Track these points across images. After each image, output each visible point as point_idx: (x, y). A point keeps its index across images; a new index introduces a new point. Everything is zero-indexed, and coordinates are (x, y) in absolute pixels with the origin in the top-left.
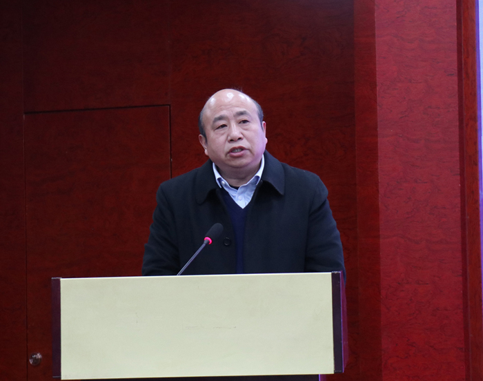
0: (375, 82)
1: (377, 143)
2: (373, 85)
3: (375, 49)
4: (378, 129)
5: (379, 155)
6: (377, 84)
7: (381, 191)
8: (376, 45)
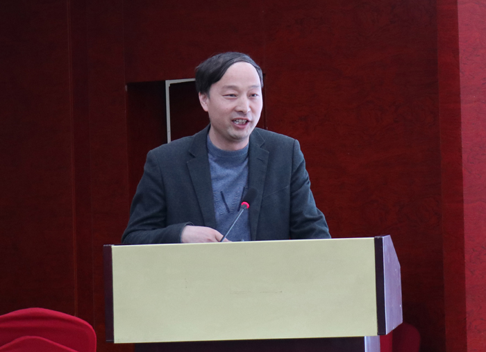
0: (458, 49)
1: (460, 109)
2: (456, 52)
3: (457, 16)
4: (461, 96)
5: (462, 121)
6: (460, 50)
7: (464, 156)
8: (459, 12)
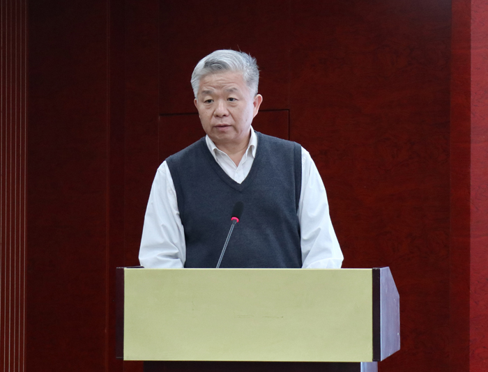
0: (470, 91)
1: (470, 148)
3: (469, 60)
4: (471, 136)
6: (472, 93)
7: (473, 193)
